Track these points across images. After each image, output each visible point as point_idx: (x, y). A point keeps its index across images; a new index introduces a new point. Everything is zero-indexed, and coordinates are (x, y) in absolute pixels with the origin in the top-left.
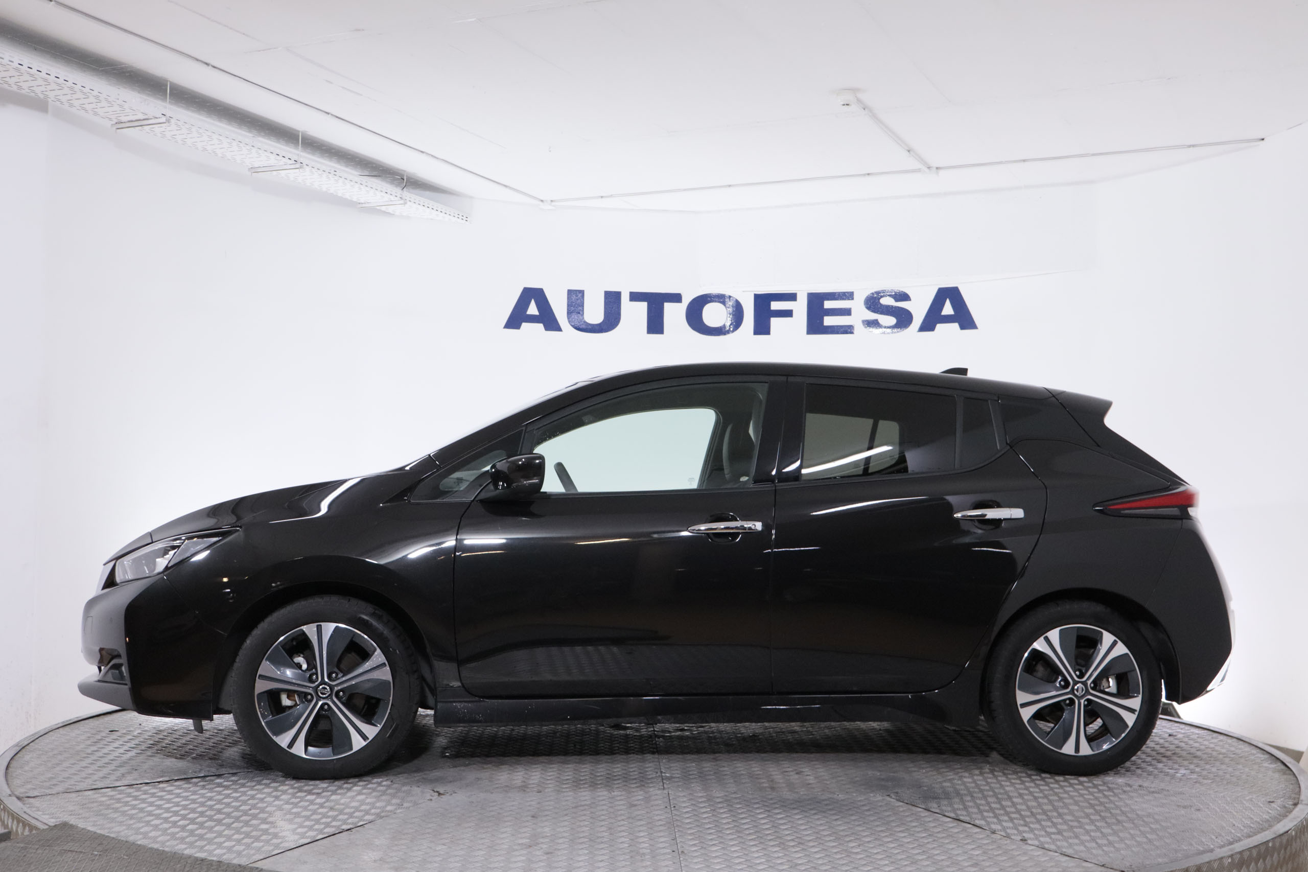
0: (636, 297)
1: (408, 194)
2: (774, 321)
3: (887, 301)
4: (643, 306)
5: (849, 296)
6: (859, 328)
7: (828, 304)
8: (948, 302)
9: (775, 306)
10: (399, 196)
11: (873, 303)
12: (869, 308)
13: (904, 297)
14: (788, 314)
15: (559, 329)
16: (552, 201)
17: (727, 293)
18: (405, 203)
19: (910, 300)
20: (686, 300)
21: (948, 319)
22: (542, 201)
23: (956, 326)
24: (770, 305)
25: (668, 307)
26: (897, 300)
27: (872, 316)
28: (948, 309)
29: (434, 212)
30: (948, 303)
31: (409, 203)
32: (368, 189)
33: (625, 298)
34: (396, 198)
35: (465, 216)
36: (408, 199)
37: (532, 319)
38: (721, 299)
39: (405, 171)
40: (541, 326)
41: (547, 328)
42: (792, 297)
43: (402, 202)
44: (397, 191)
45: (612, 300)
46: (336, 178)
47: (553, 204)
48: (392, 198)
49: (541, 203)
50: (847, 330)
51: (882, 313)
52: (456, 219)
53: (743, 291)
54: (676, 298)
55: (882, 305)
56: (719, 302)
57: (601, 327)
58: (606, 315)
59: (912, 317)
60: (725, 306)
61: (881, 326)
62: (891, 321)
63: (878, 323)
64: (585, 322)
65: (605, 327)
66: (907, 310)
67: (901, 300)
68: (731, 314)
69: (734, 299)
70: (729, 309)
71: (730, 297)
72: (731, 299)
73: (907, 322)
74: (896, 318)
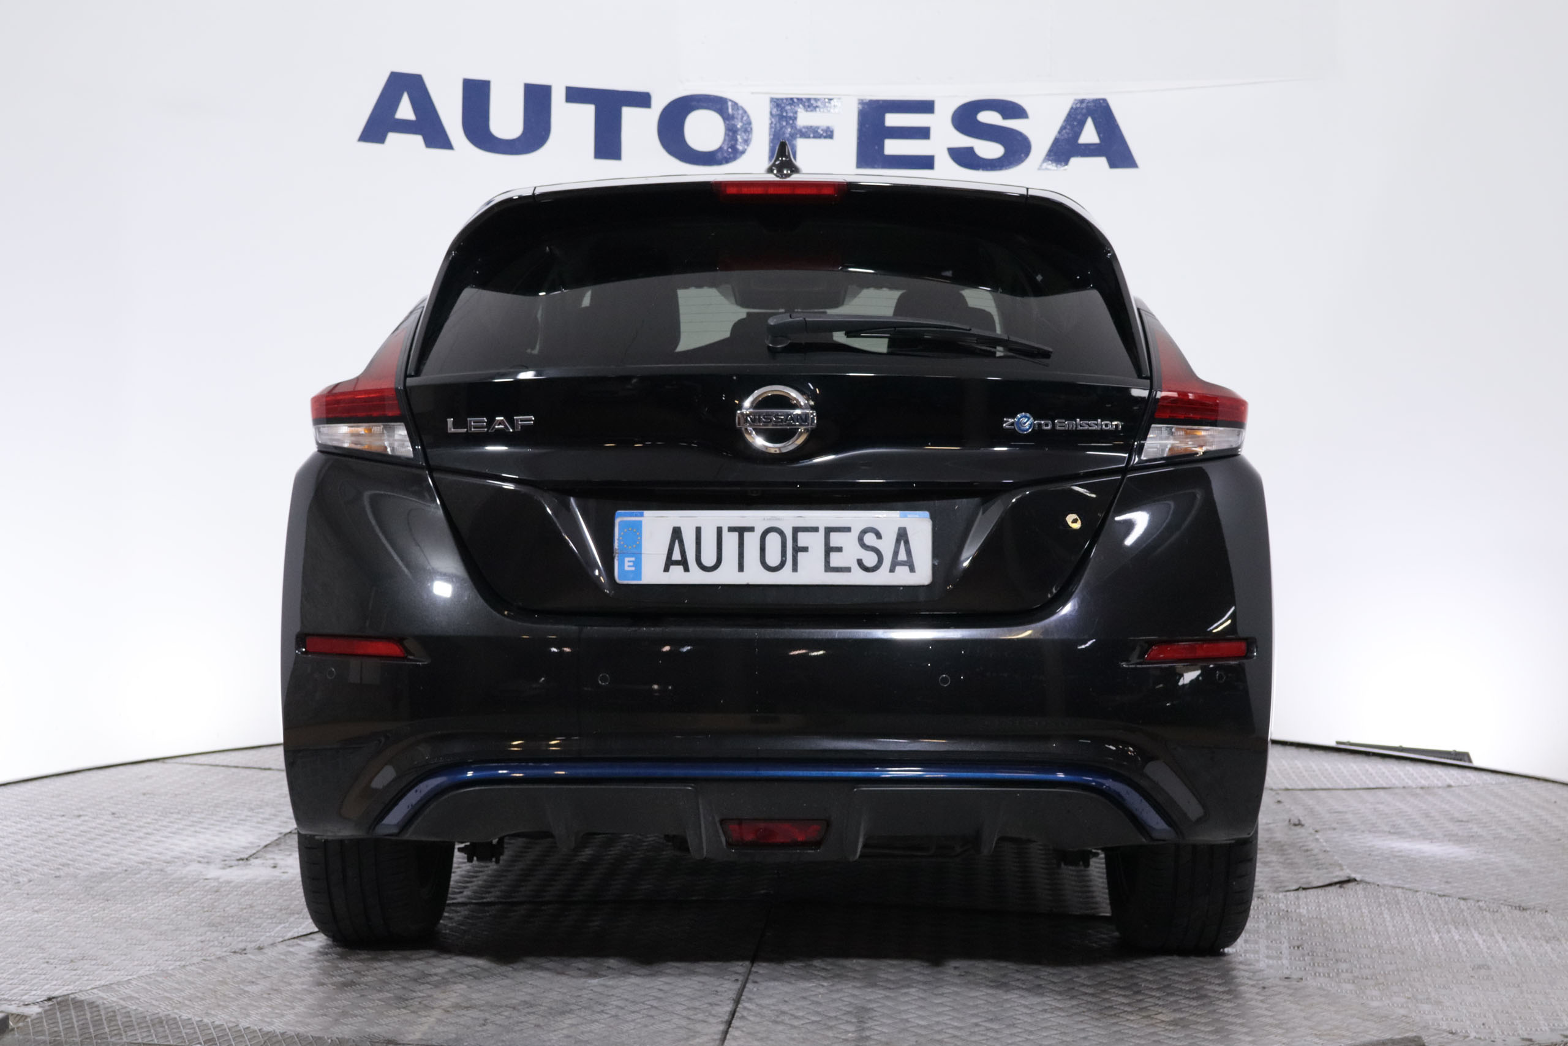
0: (575, 95)
2: (804, 146)
3: (989, 117)
4: (588, 111)
5: (926, 107)
6: (943, 161)
7: (893, 120)
8: (1090, 122)
9: (804, 118)
11: (966, 118)
12: (957, 127)
13: (1018, 112)
14: (826, 133)
15: (446, 144)
19: (1027, 118)
20: (659, 103)
21: (1089, 151)
23: (1102, 161)
24: (796, 117)
25: (628, 114)
26: (1005, 117)
27: (964, 141)
28: (1089, 135)
30: (1089, 126)
33: (558, 97)
37: (404, 127)
38: (713, 103)
40: (418, 139)
41: (428, 143)
42: (832, 104)
45: (537, 99)
50: (925, 163)
51: (981, 136)
53: (753, 93)
54: (642, 100)
55: (981, 123)
56: (714, 109)
57: (519, 146)
58: (525, 124)
59: (1029, 145)
60: (721, 116)
61: (979, 158)
62: (995, 150)
63: (974, 153)
64: (492, 135)
65: (525, 145)
66: (1021, 134)
67: (1012, 117)
68: (731, 129)
69: (738, 107)
70: (729, 122)
71: (730, 101)
72: (731, 105)
73: (1022, 152)
74: (1005, 147)
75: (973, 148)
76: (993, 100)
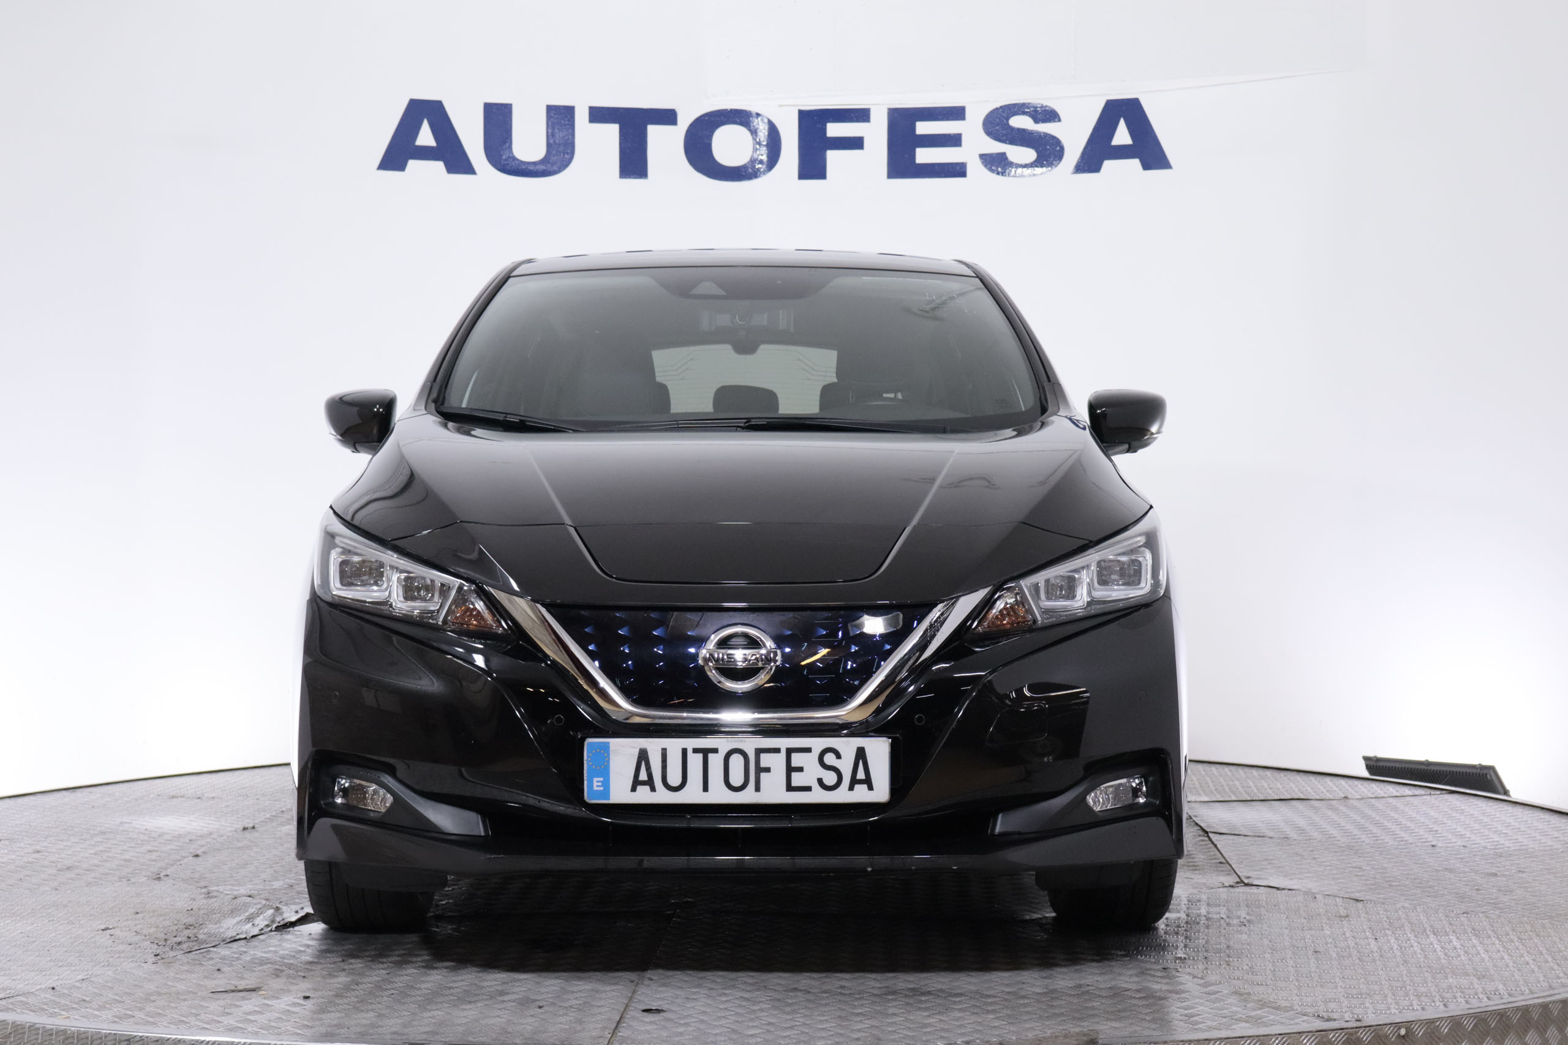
0: (599, 115)
2: (834, 157)
3: (1021, 122)
4: (612, 131)
5: (956, 113)
6: (975, 168)
7: (923, 128)
8: (1122, 123)
9: (834, 130)
11: (997, 125)
12: (989, 133)
13: (1050, 116)
14: (856, 143)
15: (468, 169)
17: (754, 109)
19: (1060, 120)
20: (685, 121)
21: (1122, 153)
23: (1135, 163)
24: (824, 131)
25: (655, 133)
26: (1036, 121)
27: (996, 147)
28: (1122, 136)
30: (1122, 126)
33: (581, 117)
37: (425, 153)
38: (740, 117)
40: (440, 165)
41: (451, 169)
45: (560, 118)
50: (957, 170)
51: (1012, 142)
53: (780, 106)
54: (668, 117)
55: (1012, 129)
56: (741, 124)
57: (541, 167)
58: (549, 145)
59: (1062, 149)
60: (750, 130)
61: (1011, 164)
62: (1028, 154)
63: (1007, 158)
64: (515, 159)
65: (549, 167)
66: (1054, 138)
67: (1044, 121)
68: (759, 144)
69: (766, 120)
70: (756, 136)
71: (758, 115)
72: (759, 119)
73: (1055, 156)
74: (1037, 151)
75: (1004, 154)
76: (1024, 104)
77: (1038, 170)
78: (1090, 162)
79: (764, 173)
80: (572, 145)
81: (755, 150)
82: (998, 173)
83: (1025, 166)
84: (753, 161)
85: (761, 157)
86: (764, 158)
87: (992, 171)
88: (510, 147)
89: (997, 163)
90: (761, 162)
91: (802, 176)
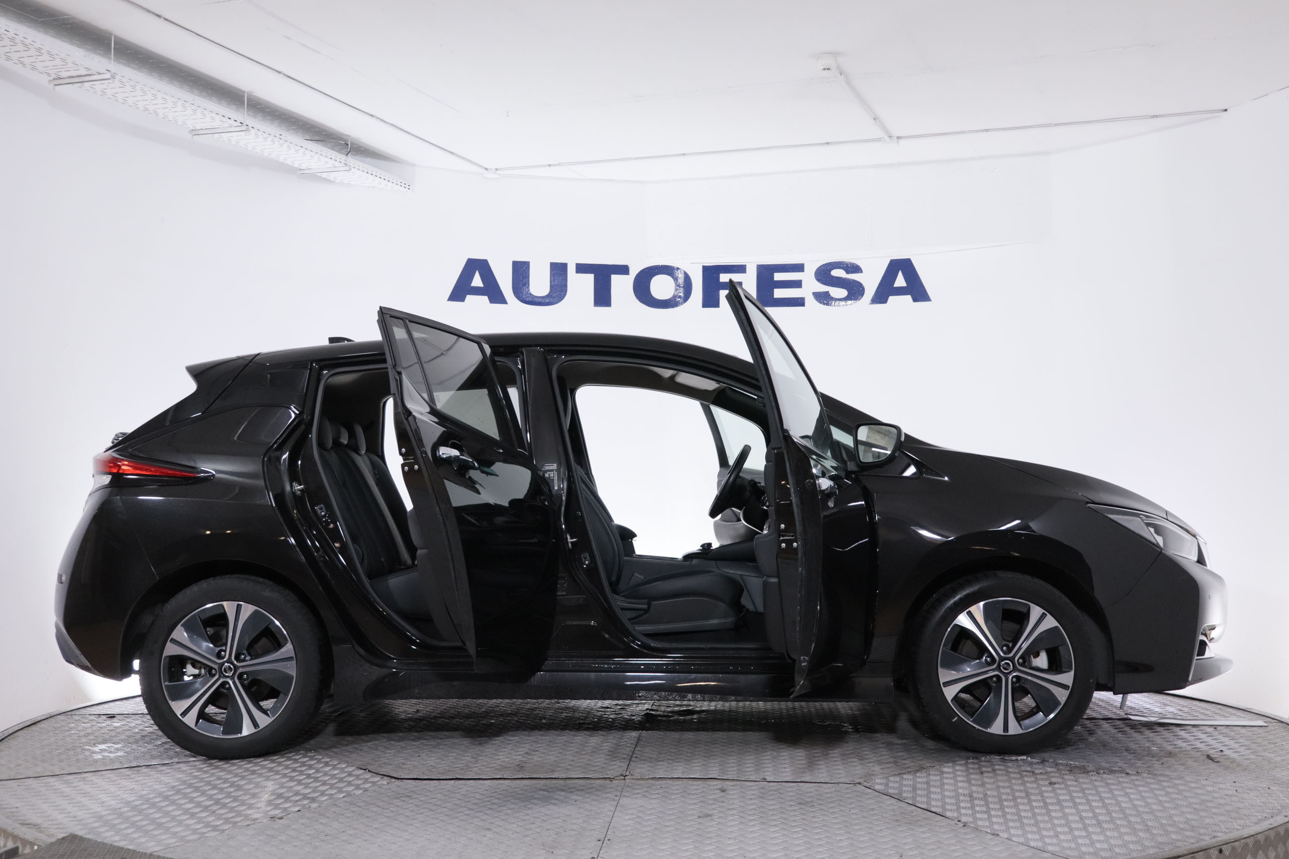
0: (582, 268)
1: (352, 160)
2: (724, 294)
3: (838, 273)
4: (590, 278)
5: (799, 268)
6: (810, 301)
7: (778, 276)
8: (900, 273)
9: (724, 278)
10: (343, 162)
11: (824, 274)
12: (819, 280)
13: (856, 269)
15: (503, 301)
16: (497, 169)
17: (675, 265)
18: (350, 170)
19: (862, 272)
20: (634, 272)
21: (900, 291)
22: (486, 169)
23: (908, 298)
24: (718, 278)
25: (615, 279)
26: (848, 272)
27: (823, 288)
28: (900, 281)
29: (377, 179)
30: (900, 275)
31: (353, 170)
32: (312, 154)
33: (571, 269)
34: (340, 165)
35: (407, 185)
36: (352, 165)
37: (477, 291)
38: (667, 270)
39: (349, 136)
40: (486, 298)
41: (492, 300)
42: (741, 269)
43: (347, 168)
44: (342, 157)
45: (559, 271)
46: (281, 142)
47: (498, 172)
48: (337, 164)
49: (485, 171)
50: (799, 302)
51: (833, 285)
52: (398, 187)
53: (691, 264)
54: (623, 270)
55: (833, 277)
56: (668, 274)
57: (547, 301)
58: (551, 286)
59: (863, 289)
60: (673, 278)
61: (832, 299)
62: (842, 293)
63: (830, 295)
64: (531, 294)
65: (551, 300)
66: (858, 282)
67: (852, 272)
68: (679, 286)
69: (683, 272)
70: (677, 281)
71: (678, 269)
72: (679, 271)
73: (859, 294)
74: (848, 291)
75: (828, 292)
76: (840, 262)
77: (849, 302)
78: (881, 297)
79: (682, 304)
80: (566, 286)
81: (676, 290)
82: (824, 304)
83: (840, 300)
84: (675, 297)
85: (680, 294)
86: (681, 294)
87: (821, 303)
88: (528, 287)
89: (823, 298)
90: (680, 297)
91: (704, 306)
